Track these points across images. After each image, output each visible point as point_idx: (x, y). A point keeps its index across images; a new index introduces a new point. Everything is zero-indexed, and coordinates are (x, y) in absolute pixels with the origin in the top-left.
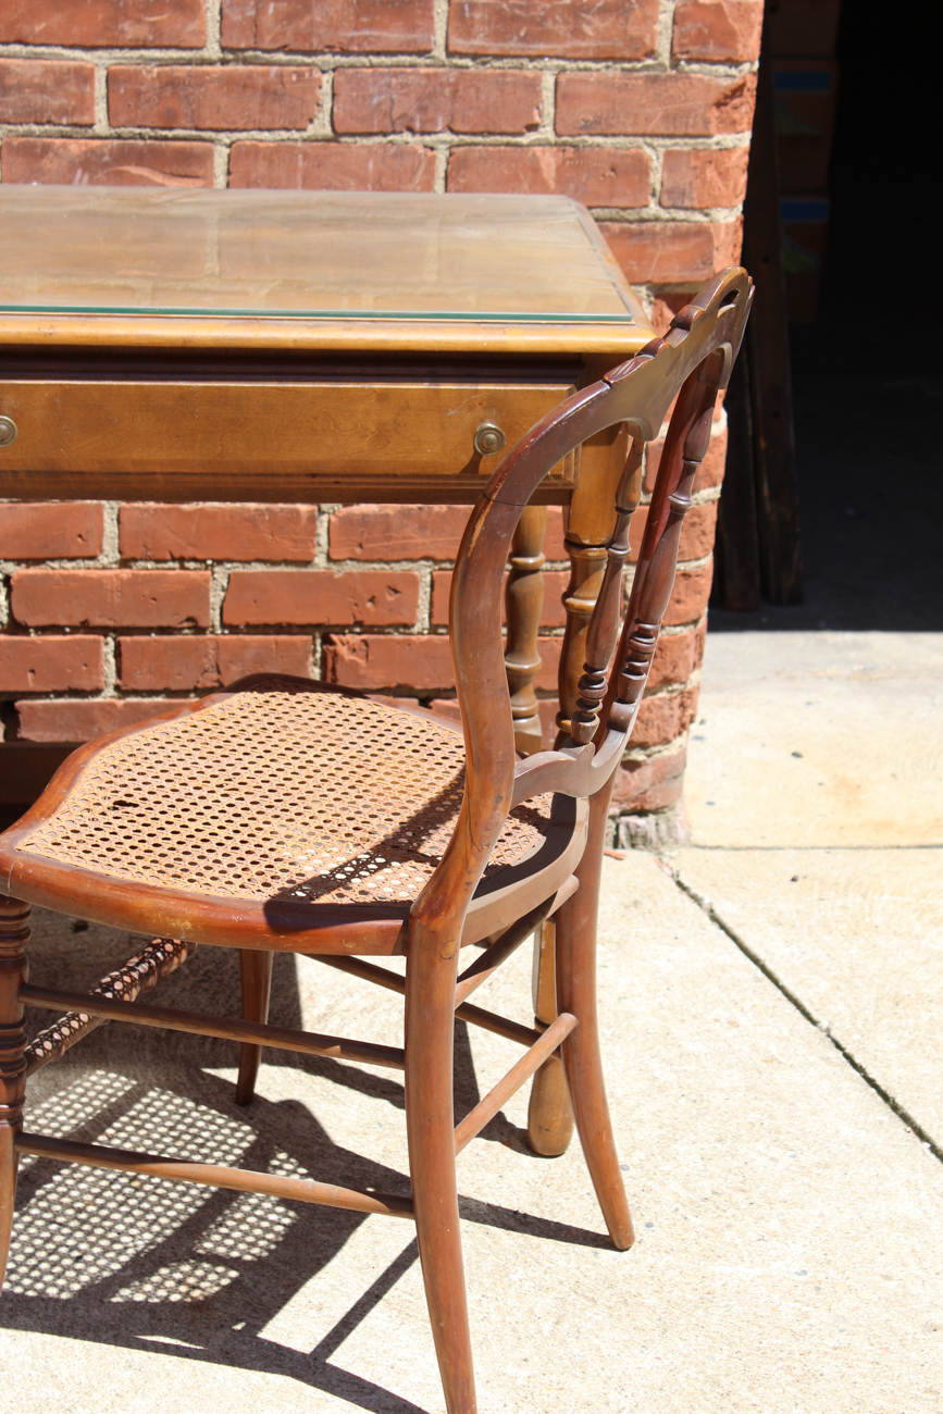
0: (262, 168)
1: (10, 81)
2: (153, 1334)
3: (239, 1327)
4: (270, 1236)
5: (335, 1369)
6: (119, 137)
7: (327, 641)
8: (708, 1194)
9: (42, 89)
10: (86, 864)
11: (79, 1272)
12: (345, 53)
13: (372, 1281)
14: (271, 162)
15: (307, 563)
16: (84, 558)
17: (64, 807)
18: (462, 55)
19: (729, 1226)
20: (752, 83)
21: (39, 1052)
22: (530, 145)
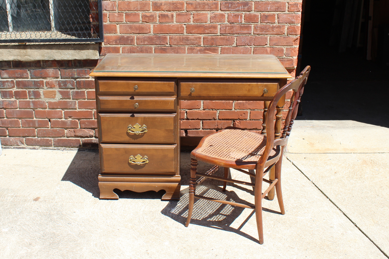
0: (226, 51)
1: (189, 39)
2: (213, 225)
3: (226, 225)
4: (230, 211)
5: (241, 231)
6: (205, 47)
7: (234, 121)
8: (296, 206)
9: (194, 40)
10: (207, 155)
11: (202, 216)
12: (238, 34)
13: (246, 219)
14: (227, 50)
15: (231, 110)
16: (198, 109)
17: (202, 146)
18: (256, 34)
19: (299, 211)
20: (299, 38)
21: (198, 183)
22: (266, 47)
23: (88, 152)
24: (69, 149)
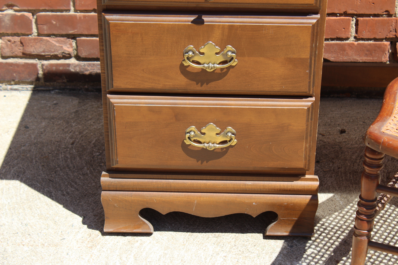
23: (60, 96)
24: (9, 87)
